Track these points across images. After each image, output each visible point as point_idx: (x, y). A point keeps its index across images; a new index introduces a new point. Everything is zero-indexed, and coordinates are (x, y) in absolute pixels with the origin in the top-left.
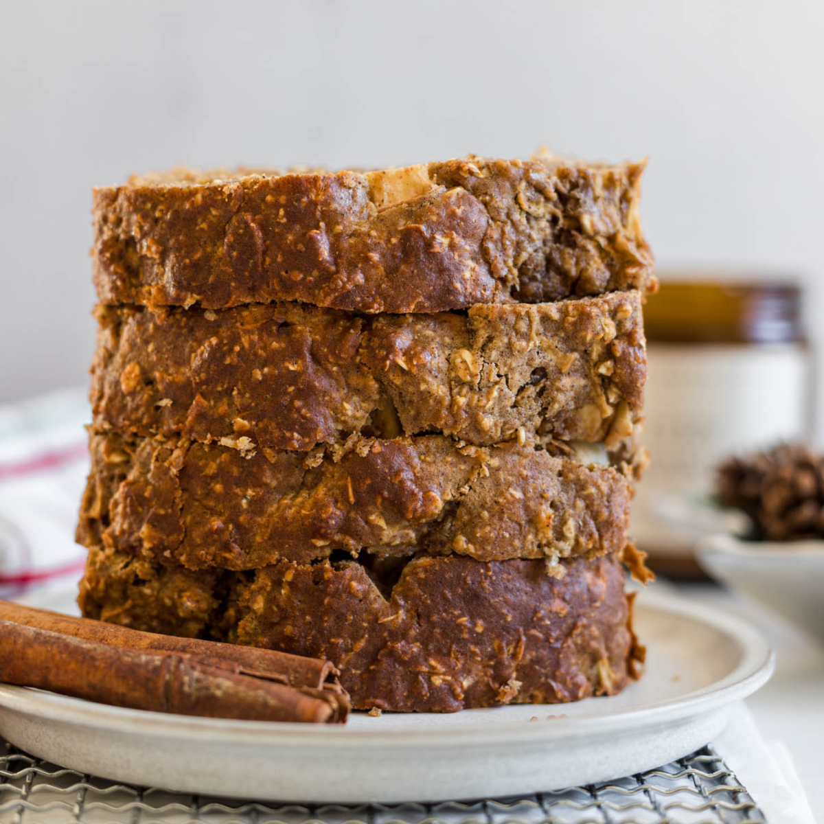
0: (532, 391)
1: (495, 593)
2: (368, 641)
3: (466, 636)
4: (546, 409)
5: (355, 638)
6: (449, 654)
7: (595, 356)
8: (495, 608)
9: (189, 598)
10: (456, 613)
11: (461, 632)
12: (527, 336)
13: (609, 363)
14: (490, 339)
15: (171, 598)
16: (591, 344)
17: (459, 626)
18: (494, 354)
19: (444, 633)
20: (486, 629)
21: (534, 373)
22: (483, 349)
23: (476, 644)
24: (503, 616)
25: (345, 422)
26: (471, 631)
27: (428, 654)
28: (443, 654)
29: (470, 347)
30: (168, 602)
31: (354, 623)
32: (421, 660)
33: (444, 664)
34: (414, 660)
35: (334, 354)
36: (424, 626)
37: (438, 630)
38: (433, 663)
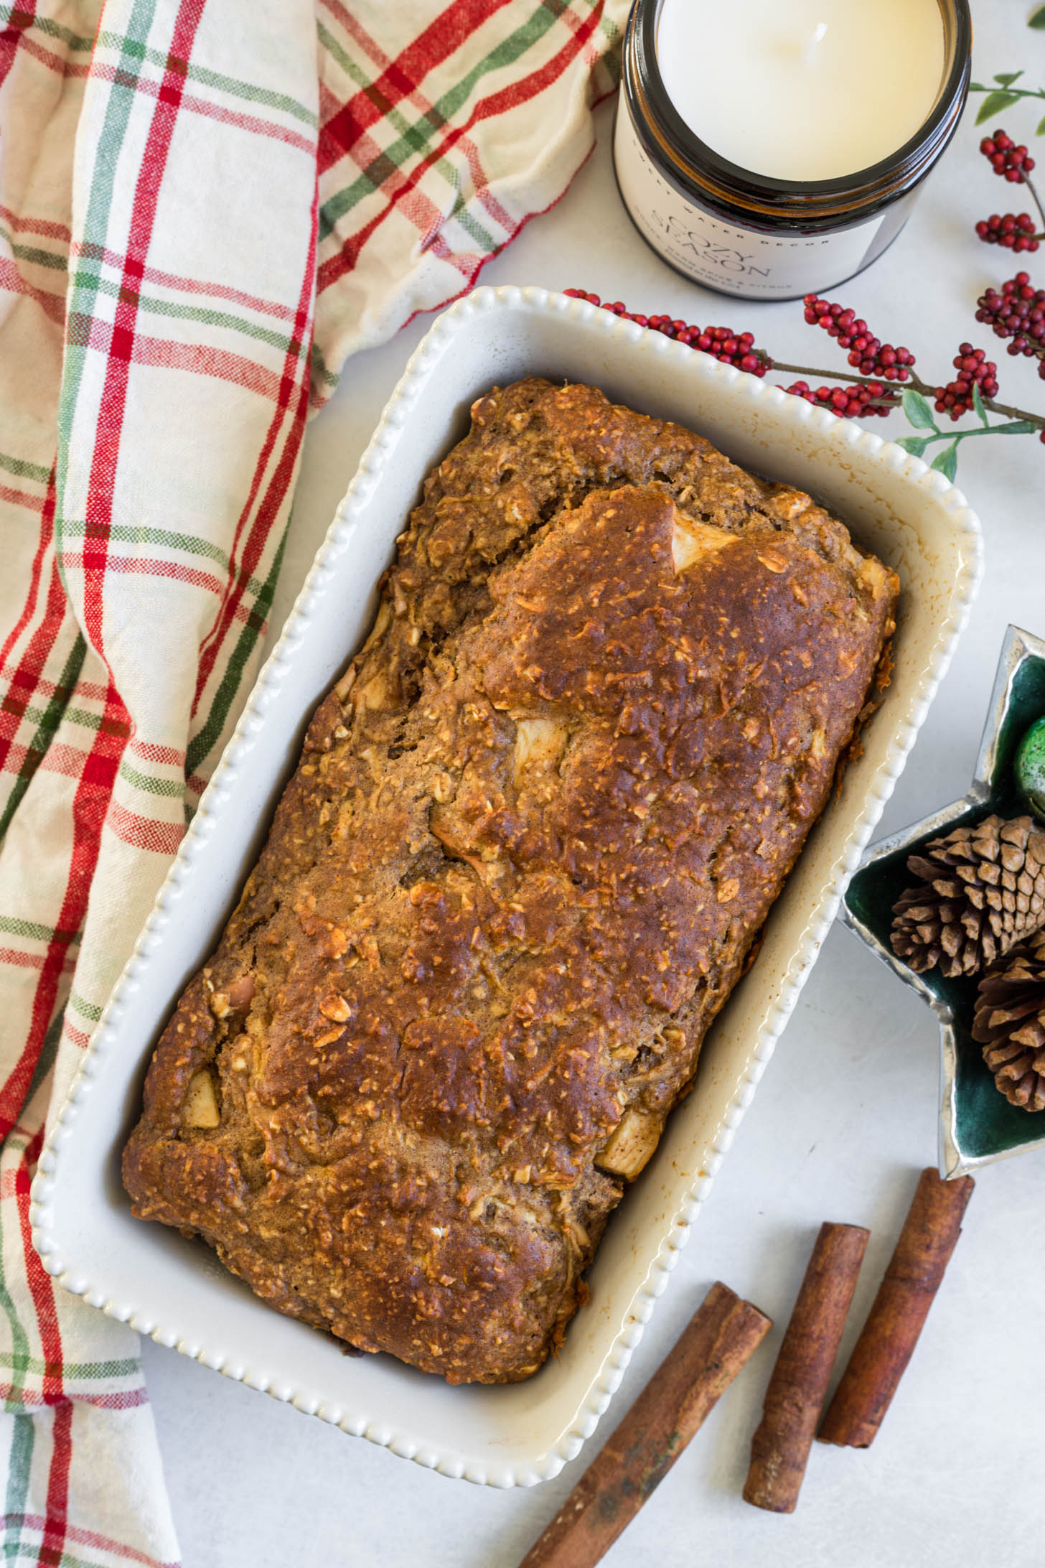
0: (405, 743)
1: (760, 614)
2: (642, 596)
3: (720, 633)
4: (403, 724)
5: (635, 586)
6: (699, 641)
7: (347, 747)
8: (755, 625)
9: (518, 505)
10: (722, 611)
11: (719, 628)
12: (389, 787)
13: (338, 735)
14: (417, 799)
15: (505, 502)
16: (343, 758)
17: (719, 623)
18: (419, 786)
19: (704, 622)
20: (739, 638)
21: (398, 757)
22: (425, 794)
23: (725, 646)
24: (757, 636)
25: (556, 784)
26: (727, 632)
27: (683, 633)
28: (695, 638)
29: (434, 800)
30: (500, 504)
31: (639, 576)
32: (676, 634)
33: (691, 647)
34: (670, 631)
35: (544, 843)
36: (692, 607)
37: (701, 617)
38: (683, 641)
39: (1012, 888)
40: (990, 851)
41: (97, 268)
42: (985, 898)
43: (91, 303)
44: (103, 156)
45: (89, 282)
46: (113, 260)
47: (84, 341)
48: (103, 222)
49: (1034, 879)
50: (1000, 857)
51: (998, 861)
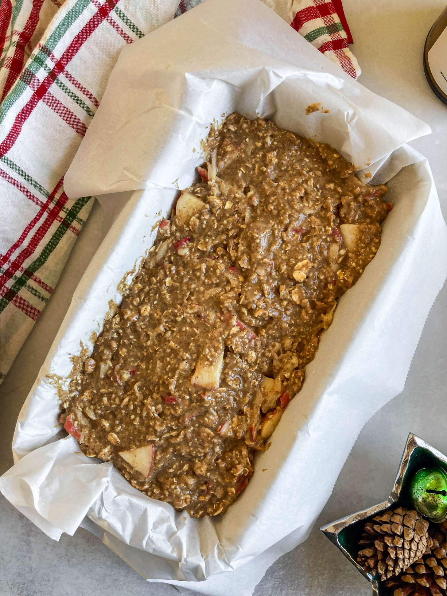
39: (408, 548)
40: (399, 530)
41: (45, 58)
42: (396, 554)
43: (37, 70)
45: (39, 61)
46: (53, 59)
47: (28, 82)
48: (56, 42)
49: (418, 543)
50: (403, 534)
51: (402, 536)
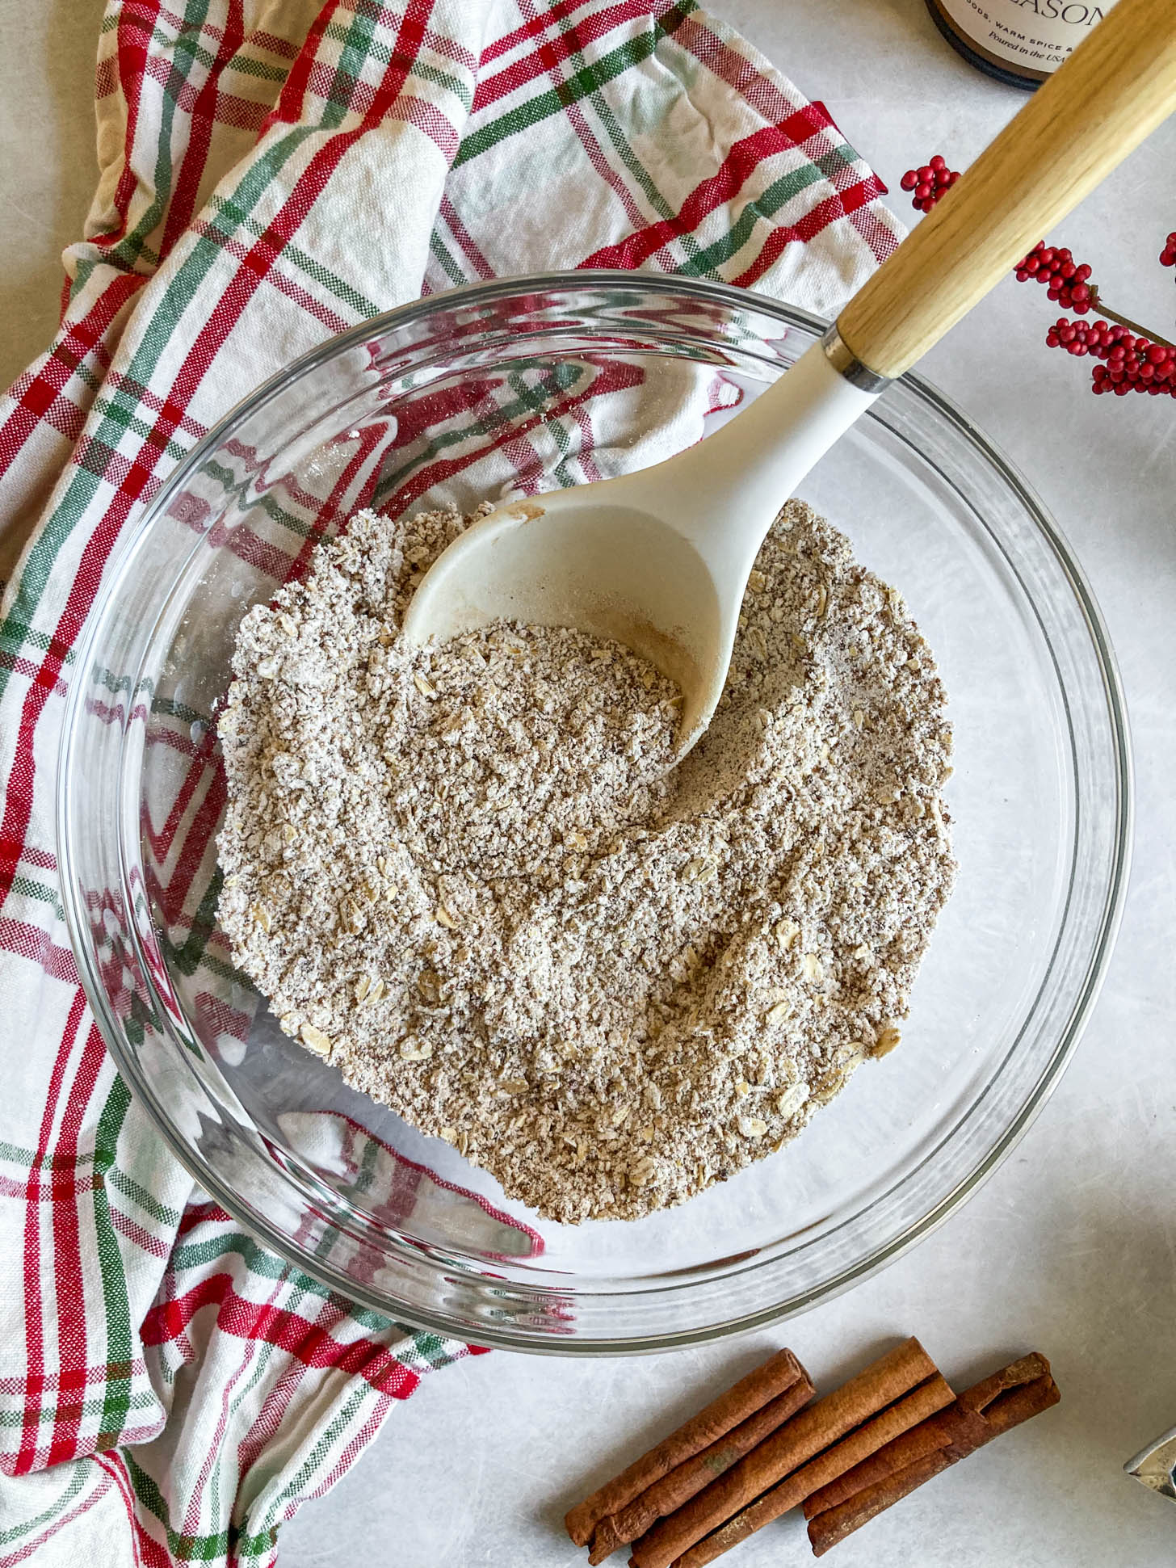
41: (133, 406)
43: (117, 438)
44: (172, 300)
46: (152, 402)
47: (99, 472)
48: (152, 363)
